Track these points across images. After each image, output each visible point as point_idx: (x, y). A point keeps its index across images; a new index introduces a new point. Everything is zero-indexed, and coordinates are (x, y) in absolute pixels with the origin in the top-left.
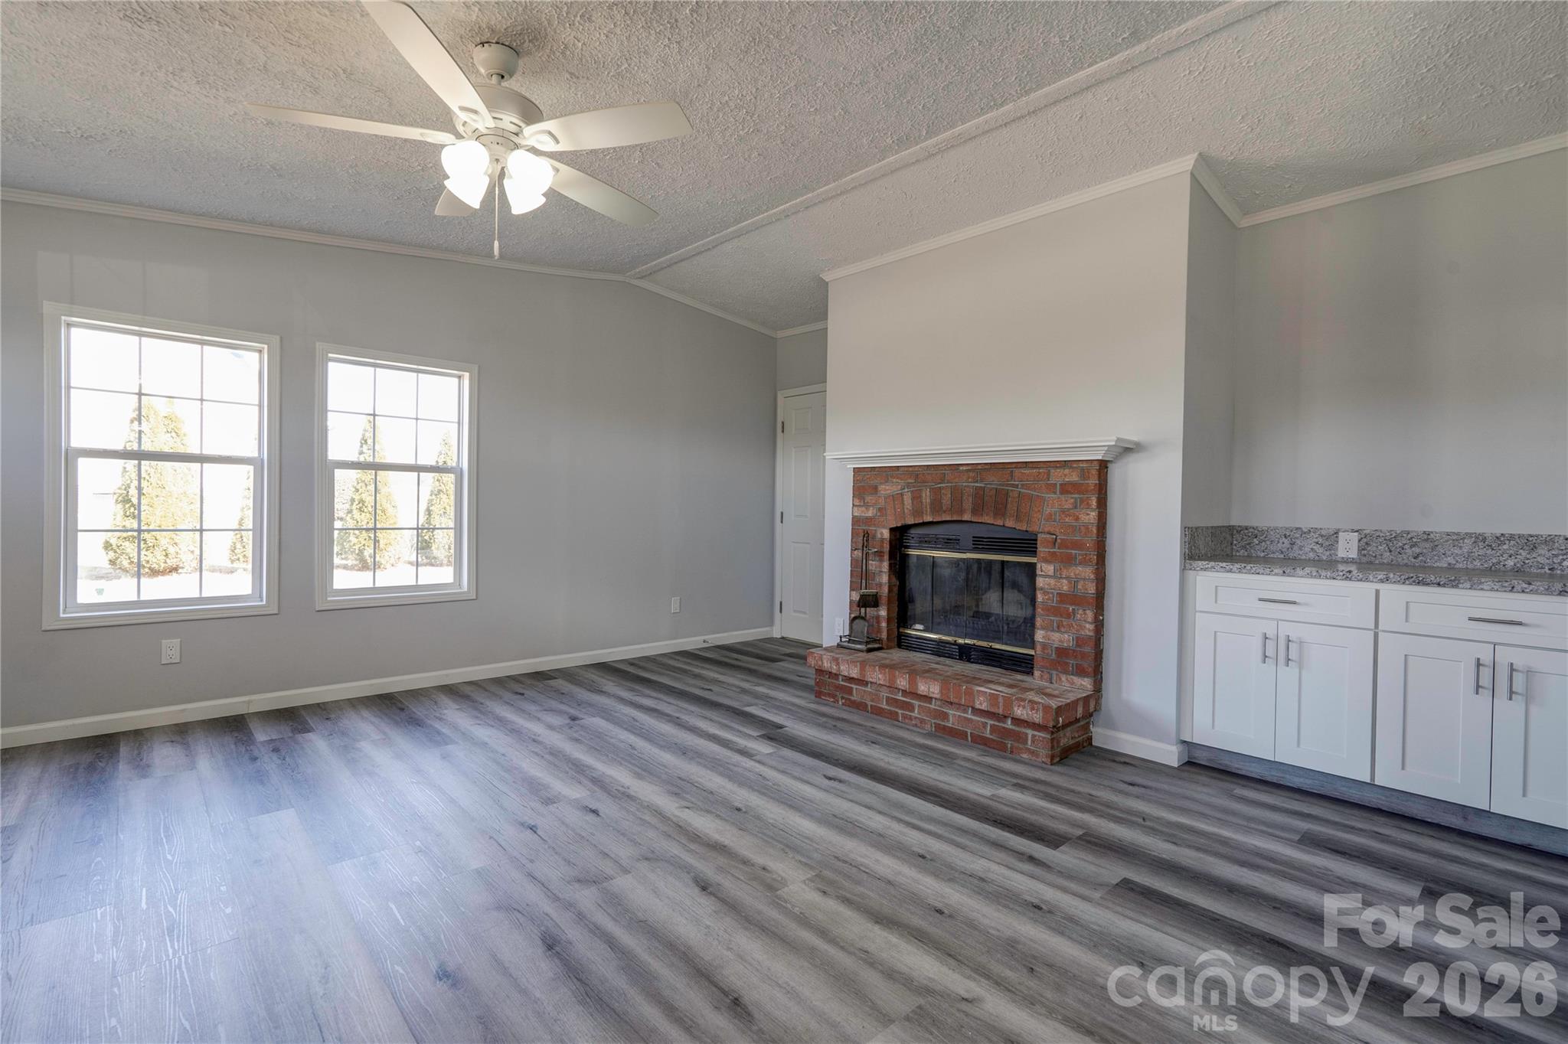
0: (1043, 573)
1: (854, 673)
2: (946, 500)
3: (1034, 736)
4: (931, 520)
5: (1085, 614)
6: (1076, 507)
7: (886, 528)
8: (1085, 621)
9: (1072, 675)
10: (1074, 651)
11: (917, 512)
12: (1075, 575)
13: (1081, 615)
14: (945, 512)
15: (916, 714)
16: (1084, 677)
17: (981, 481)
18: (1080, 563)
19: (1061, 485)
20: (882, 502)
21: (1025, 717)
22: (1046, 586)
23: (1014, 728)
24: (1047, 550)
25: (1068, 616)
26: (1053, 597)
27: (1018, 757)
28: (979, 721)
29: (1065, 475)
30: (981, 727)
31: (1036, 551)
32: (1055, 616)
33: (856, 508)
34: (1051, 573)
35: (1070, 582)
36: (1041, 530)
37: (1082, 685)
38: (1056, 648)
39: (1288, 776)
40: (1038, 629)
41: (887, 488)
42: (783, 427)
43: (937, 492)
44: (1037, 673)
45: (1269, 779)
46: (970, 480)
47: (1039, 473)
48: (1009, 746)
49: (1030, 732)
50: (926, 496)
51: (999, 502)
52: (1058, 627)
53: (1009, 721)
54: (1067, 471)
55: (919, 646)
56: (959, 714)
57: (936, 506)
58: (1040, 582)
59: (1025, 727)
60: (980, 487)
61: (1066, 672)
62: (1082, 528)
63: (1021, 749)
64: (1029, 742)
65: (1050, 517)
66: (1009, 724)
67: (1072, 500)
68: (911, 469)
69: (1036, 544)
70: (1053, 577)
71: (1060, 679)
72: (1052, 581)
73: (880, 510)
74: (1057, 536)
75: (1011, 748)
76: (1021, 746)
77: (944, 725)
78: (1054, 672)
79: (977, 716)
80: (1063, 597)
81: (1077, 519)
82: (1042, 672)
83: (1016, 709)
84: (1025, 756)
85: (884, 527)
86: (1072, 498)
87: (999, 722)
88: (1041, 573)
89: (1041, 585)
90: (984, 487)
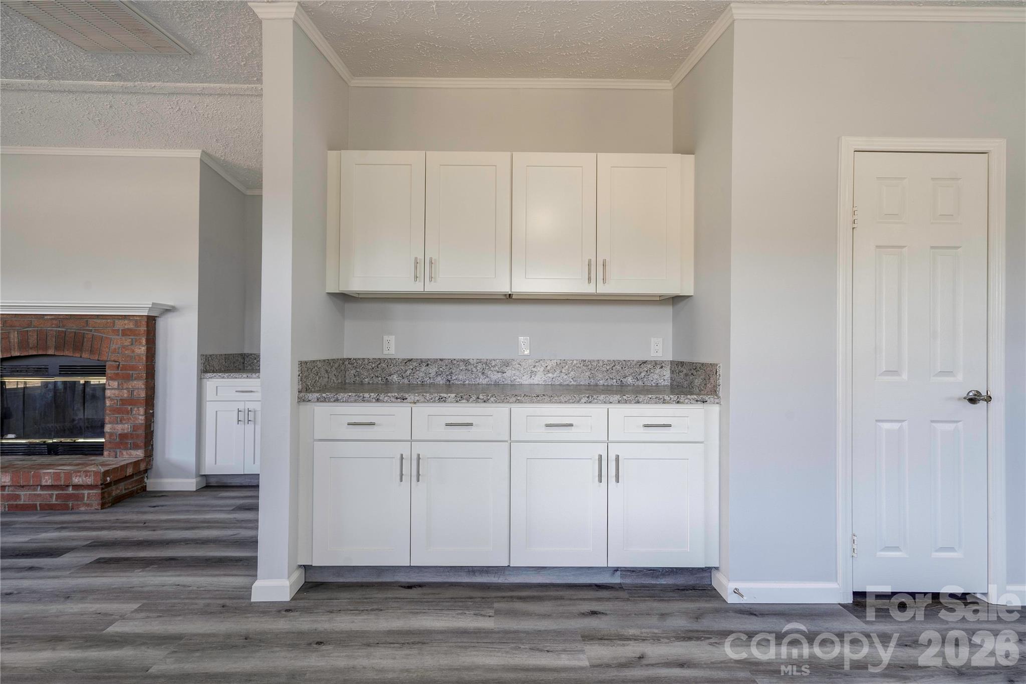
0: (110, 387)
2: (33, 340)
3: (89, 494)
4: (19, 355)
5: (139, 410)
6: (132, 344)
8: (138, 414)
9: (130, 449)
10: (131, 434)
11: (6, 349)
12: (132, 386)
13: (136, 411)
14: (31, 348)
16: (138, 449)
17: (63, 326)
18: (136, 379)
19: (122, 330)
21: (81, 483)
22: (112, 396)
23: (74, 492)
24: (112, 372)
25: (128, 413)
26: (117, 402)
27: (77, 511)
28: (46, 494)
29: (125, 324)
30: (49, 498)
31: (105, 373)
32: (119, 413)
34: (116, 386)
35: (129, 392)
36: (108, 360)
37: (136, 455)
38: (120, 434)
40: (107, 424)
43: (23, 334)
44: (106, 453)
46: (53, 325)
47: (108, 322)
48: (70, 505)
49: (86, 492)
50: (14, 337)
51: (77, 341)
52: (121, 421)
53: (71, 489)
54: (126, 322)
55: (9, 450)
56: (29, 493)
57: (23, 344)
58: (108, 393)
59: (83, 490)
60: (63, 331)
61: (126, 449)
62: (136, 357)
63: (79, 505)
64: (86, 499)
65: (115, 351)
66: (70, 490)
67: (130, 340)
69: (105, 368)
70: (118, 389)
71: (122, 454)
72: (117, 392)
74: (120, 363)
75: (72, 506)
76: (79, 503)
77: (17, 504)
78: (118, 450)
79: (44, 491)
80: (124, 402)
81: (133, 351)
82: (110, 451)
83: (74, 479)
84: (83, 509)
86: (130, 338)
87: (63, 490)
88: (108, 387)
89: (109, 395)
90: (65, 331)
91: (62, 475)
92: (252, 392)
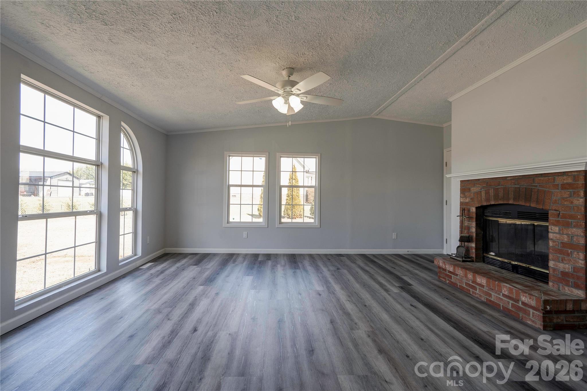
1: (451, 269)
2: (501, 194)
3: (533, 313)
4: (494, 203)
5: (579, 255)
6: (571, 197)
7: (474, 207)
8: (578, 258)
9: (572, 287)
10: (572, 274)
11: (488, 200)
12: (571, 233)
13: (576, 255)
14: (500, 200)
15: (477, 292)
17: (518, 184)
18: (574, 227)
19: (562, 185)
20: (472, 195)
21: (527, 302)
22: (555, 238)
23: (523, 307)
24: (554, 219)
25: (568, 255)
26: (559, 244)
27: (525, 322)
28: (505, 300)
29: (564, 180)
30: (507, 304)
31: (548, 219)
32: (560, 254)
33: (461, 198)
34: (557, 231)
35: (568, 237)
36: (550, 209)
38: (561, 271)
40: (551, 260)
41: (474, 189)
42: (446, 164)
43: (496, 190)
44: (550, 284)
46: (512, 184)
47: (549, 179)
48: (521, 315)
49: (531, 311)
50: (492, 192)
51: (528, 194)
52: (562, 260)
54: (565, 177)
55: (492, 262)
56: (496, 295)
57: (496, 197)
58: (551, 236)
59: (529, 308)
61: (568, 285)
62: (575, 207)
63: (527, 319)
64: (531, 316)
65: (555, 202)
66: (520, 304)
67: (569, 193)
68: (484, 180)
69: (548, 216)
70: (559, 233)
71: (564, 288)
72: (558, 236)
73: (471, 199)
74: (560, 212)
76: (527, 317)
78: (561, 284)
79: (505, 298)
80: (564, 245)
81: (572, 203)
82: (554, 283)
83: (522, 297)
84: (529, 322)
85: (473, 207)
86: (568, 191)
87: (515, 302)
88: (551, 231)
89: (551, 237)
90: (519, 187)
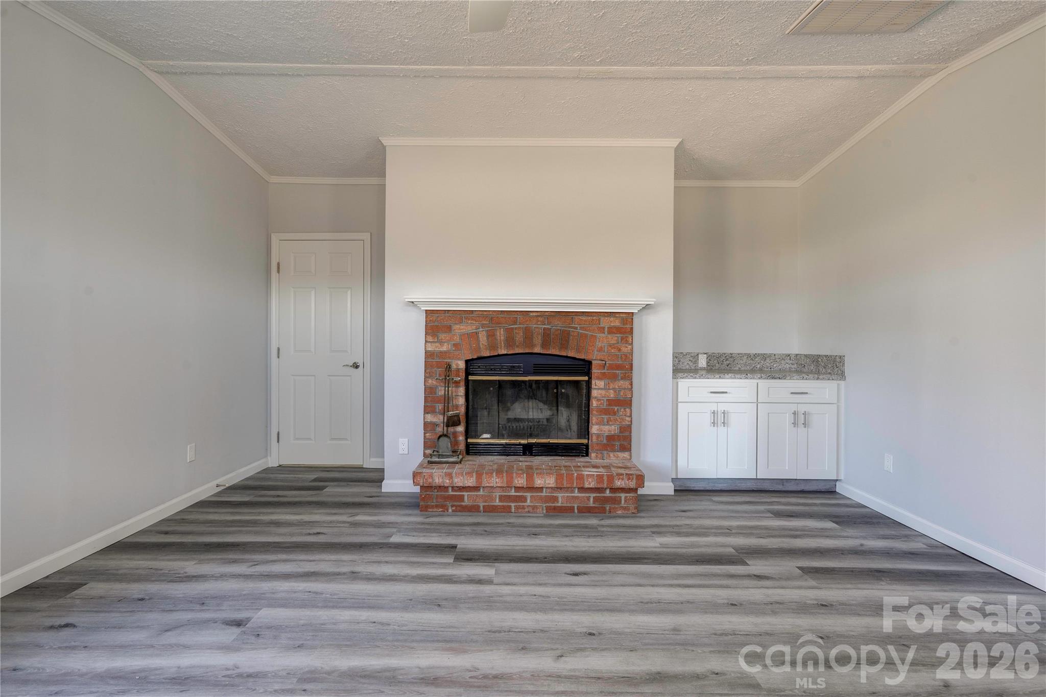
0: (597, 387)
2: (519, 337)
3: (626, 497)
4: (506, 353)
5: (625, 411)
6: (618, 343)
7: (462, 360)
8: (625, 415)
9: (618, 451)
10: (618, 436)
11: (493, 346)
12: (618, 386)
13: (623, 412)
14: (518, 347)
15: (528, 502)
16: (625, 451)
17: (549, 324)
18: (622, 379)
19: (608, 328)
20: (457, 339)
21: (623, 486)
22: (599, 396)
23: (611, 495)
24: (599, 371)
25: (615, 414)
26: (604, 402)
27: (614, 514)
28: (583, 497)
29: (611, 322)
30: (586, 500)
31: (591, 372)
32: (606, 414)
33: (429, 344)
34: (602, 386)
35: (615, 392)
36: (594, 358)
37: (624, 457)
38: (607, 436)
39: (716, 485)
40: (594, 425)
41: (462, 327)
42: (279, 268)
43: (509, 331)
44: (593, 455)
45: (708, 489)
46: (539, 323)
47: (593, 319)
48: (608, 508)
49: (623, 495)
50: (501, 335)
51: (564, 338)
52: (608, 422)
53: (608, 491)
54: (612, 319)
55: (486, 450)
56: (567, 495)
57: (510, 342)
58: (594, 393)
59: (619, 493)
60: (548, 328)
61: (613, 451)
62: (623, 356)
63: (617, 508)
64: (623, 502)
65: (601, 350)
66: (608, 493)
67: (616, 338)
68: (485, 313)
69: (591, 367)
70: (604, 389)
71: (609, 456)
72: (603, 392)
73: (455, 345)
74: (606, 362)
76: (616, 506)
77: (554, 506)
78: (606, 452)
79: (583, 493)
80: (611, 402)
81: (620, 350)
82: (597, 453)
84: (619, 512)
85: (459, 359)
86: (616, 337)
87: (600, 493)
88: (595, 387)
89: (596, 395)
90: (551, 328)
91: (605, 478)
92: (726, 393)
